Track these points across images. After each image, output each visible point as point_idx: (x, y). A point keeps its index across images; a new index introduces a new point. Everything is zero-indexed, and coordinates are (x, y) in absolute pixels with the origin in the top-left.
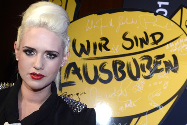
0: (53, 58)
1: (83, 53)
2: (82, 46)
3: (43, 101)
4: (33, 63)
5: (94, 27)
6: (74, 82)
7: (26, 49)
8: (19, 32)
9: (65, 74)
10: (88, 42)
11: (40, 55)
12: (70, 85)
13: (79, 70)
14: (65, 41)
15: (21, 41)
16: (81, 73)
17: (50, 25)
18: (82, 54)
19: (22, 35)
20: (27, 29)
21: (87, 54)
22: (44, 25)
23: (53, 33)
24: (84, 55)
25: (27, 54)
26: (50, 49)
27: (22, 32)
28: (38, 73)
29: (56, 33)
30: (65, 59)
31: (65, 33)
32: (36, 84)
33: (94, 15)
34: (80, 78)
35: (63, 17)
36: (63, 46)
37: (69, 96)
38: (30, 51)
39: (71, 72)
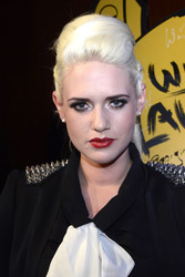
0: (121, 107)
1: (171, 85)
2: (166, 73)
3: (121, 178)
4: (91, 123)
5: (179, 37)
6: (165, 136)
7: (73, 101)
8: (55, 75)
9: (149, 125)
10: (174, 64)
11: (98, 107)
12: (161, 142)
13: (170, 113)
14: (135, 72)
15: (62, 90)
16: (174, 117)
17: (103, 53)
18: (168, 86)
19: (63, 80)
20: (67, 68)
21: (176, 84)
22: (93, 56)
23: (112, 66)
24: (172, 88)
25: (76, 110)
26: (112, 92)
27: (60, 75)
28: (102, 137)
29: (116, 64)
30: (141, 100)
31: (132, 60)
32: (103, 155)
33: (173, 18)
34: (175, 126)
35: (122, 34)
36: (133, 81)
37: (163, 160)
38: (80, 104)
39: (157, 119)
